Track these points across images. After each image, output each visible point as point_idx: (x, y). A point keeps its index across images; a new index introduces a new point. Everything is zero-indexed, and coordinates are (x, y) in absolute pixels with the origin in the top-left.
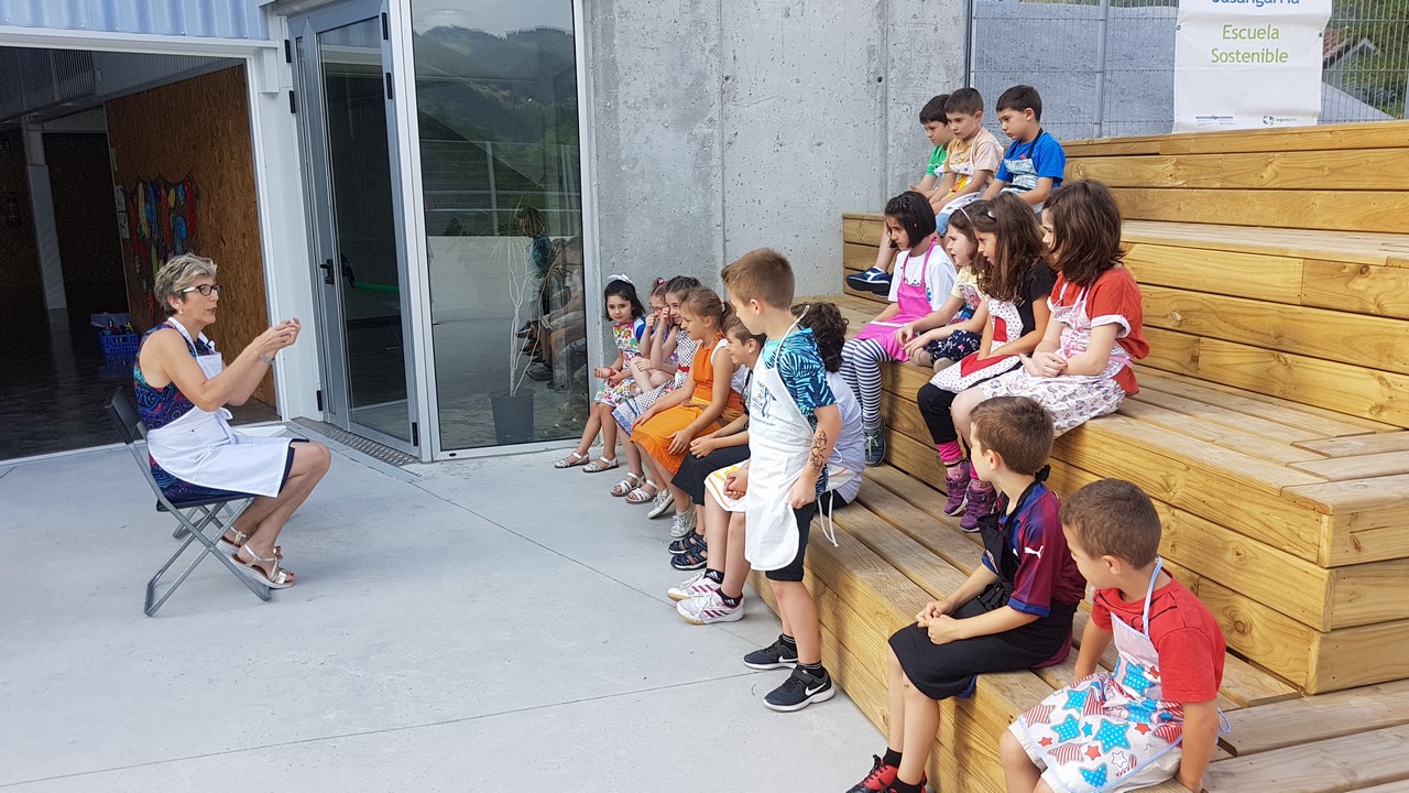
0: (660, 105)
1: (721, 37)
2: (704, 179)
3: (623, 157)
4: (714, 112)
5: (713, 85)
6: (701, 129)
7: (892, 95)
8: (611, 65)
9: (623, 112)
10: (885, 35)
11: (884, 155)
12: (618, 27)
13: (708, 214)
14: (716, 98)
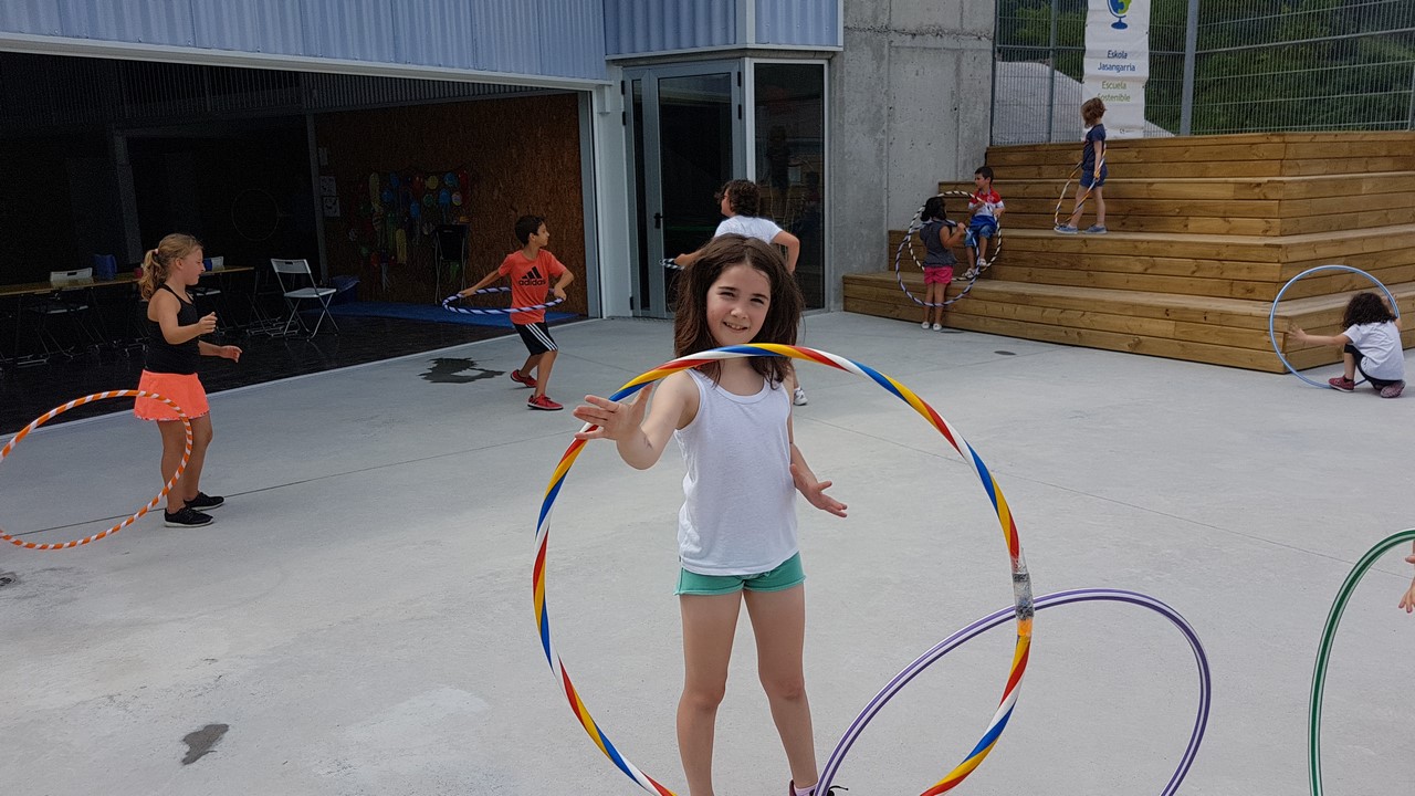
0: (862, 123)
1: (889, 86)
2: (880, 163)
3: (846, 150)
4: (885, 127)
5: (885, 111)
6: (880, 136)
7: (961, 118)
8: (842, 101)
9: (846, 126)
10: (958, 84)
11: (957, 150)
12: (846, 81)
13: (881, 182)
14: (885, 119)
